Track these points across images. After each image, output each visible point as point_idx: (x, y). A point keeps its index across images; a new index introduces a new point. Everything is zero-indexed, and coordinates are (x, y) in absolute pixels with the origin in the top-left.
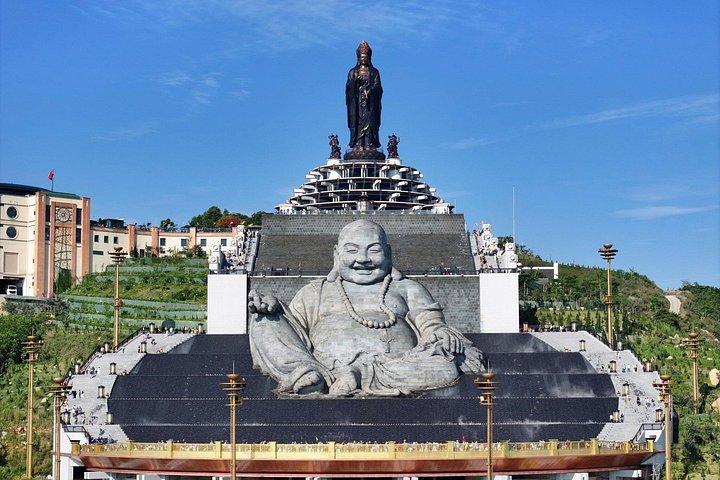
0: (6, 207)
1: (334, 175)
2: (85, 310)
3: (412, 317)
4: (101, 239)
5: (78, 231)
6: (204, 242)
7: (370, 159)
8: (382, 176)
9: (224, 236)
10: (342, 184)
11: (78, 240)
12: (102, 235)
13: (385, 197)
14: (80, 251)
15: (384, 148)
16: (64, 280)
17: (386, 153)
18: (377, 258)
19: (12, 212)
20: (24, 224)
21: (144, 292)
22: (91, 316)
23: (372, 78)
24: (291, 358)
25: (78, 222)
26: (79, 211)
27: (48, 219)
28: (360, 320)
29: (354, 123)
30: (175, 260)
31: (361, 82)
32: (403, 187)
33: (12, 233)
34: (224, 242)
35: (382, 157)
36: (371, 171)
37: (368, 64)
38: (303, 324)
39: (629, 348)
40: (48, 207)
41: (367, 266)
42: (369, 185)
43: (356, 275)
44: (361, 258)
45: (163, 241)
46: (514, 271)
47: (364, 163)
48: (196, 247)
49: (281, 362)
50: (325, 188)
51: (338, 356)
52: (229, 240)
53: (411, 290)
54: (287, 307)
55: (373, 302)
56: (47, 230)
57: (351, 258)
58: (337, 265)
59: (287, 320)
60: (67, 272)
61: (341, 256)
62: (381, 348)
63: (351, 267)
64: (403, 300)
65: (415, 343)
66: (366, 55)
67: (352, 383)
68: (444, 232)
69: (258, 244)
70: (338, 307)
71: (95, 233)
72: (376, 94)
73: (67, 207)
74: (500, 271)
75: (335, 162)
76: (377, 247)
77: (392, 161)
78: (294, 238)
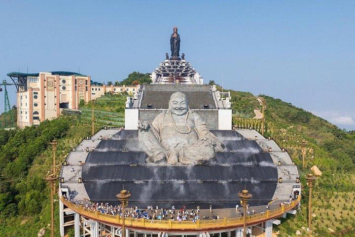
0: (62, 80)
1: (167, 65)
2: (87, 115)
3: (197, 128)
4: (94, 89)
5: (87, 87)
6: (127, 90)
7: (177, 60)
8: (180, 65)
9: (134, 88)
10: (169, 67)
11: (87, 90)
12: (94, 88)
13: (181, 71)
14: (87, 93)
15: (180, 57)
16: (82, 103)
17: (181, 58)
18: (184, 106)
19: (64, 81)
20: (68, 85)
21: (107, 108)
22: (88, 118)
23: (177, 37)
24: (153, 147)
25: (86, 84)
26: (86, 81)
27: (76, 84)
28: (179, 131)
29: (172, 49)
30: (118, 96)
31: (174, 38)
32: (186, 68)
33: (64, 88)
34: (134, 90)
35: (180, 59)
36: (177, 63)
37: (176, 33)
38: (158, 129)
39: (272, 139)
40: (76, 80)
41: (180, 109)
42: (177, 67)
43: (177, 112)
44: (179, 107)
45: (115, 89)
46: (229, 109)
47: (175, 61)
48: (125, 91)
49: (149, 149)
50: (165, 68)
51: (170, 144)
52: (135, 89)
53: (196, 117)
54: (152, 125)
55: (182, 122)
56: (76, 87)
57: (175, 106)
58: (170, 107)
59: (152, 131)
60: (83, 100)
61: (171, 105)
62: (186, 142)
63: (175, 109)
64: (193, 121)
65: (198, 139)
66: (176, 31)
67: (176, 160)
68: (204, 91)
69: (144, 94)
70: (170, 124)
71: (92, 88)
72: (179, 41)
73: (82, 79)
74: (225, 109)
75: (167, 61)
76: (184, 102)
77: (183, 61)
78: (155, 93)
